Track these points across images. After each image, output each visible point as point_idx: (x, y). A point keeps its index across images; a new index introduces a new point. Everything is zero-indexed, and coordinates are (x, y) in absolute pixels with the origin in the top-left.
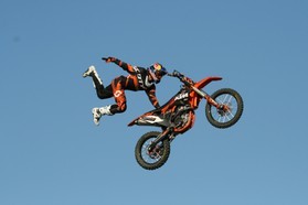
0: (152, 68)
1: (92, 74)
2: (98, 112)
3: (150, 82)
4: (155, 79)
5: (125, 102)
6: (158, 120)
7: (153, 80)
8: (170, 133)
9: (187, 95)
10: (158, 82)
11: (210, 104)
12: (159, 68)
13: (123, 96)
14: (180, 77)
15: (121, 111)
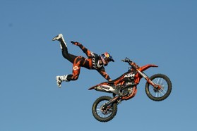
0: (103, 55)
1: (60, 40)
2: (60, 79)
3: (100, 64)
4: (104, 63)
5: (78, 75)
6: (111, 89)
7: (103, 64)
8: (118, 99)
9: (134, 75)
10: (106, 65)
11: (148, 83)
12: (108, 56)
13: (79, 70)
14: (129, 62)
15: (74, 80)
